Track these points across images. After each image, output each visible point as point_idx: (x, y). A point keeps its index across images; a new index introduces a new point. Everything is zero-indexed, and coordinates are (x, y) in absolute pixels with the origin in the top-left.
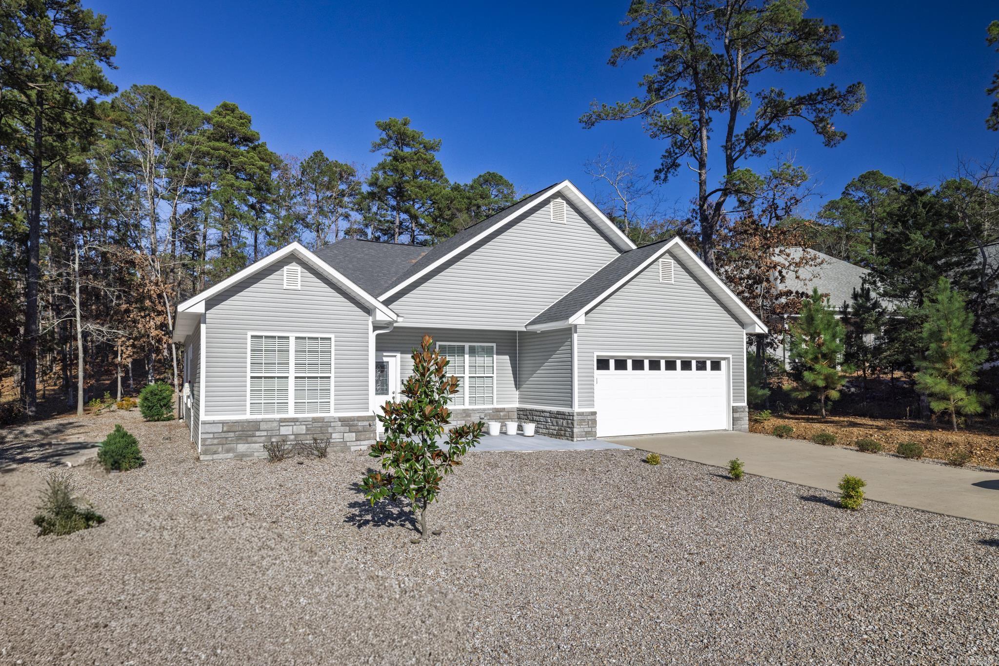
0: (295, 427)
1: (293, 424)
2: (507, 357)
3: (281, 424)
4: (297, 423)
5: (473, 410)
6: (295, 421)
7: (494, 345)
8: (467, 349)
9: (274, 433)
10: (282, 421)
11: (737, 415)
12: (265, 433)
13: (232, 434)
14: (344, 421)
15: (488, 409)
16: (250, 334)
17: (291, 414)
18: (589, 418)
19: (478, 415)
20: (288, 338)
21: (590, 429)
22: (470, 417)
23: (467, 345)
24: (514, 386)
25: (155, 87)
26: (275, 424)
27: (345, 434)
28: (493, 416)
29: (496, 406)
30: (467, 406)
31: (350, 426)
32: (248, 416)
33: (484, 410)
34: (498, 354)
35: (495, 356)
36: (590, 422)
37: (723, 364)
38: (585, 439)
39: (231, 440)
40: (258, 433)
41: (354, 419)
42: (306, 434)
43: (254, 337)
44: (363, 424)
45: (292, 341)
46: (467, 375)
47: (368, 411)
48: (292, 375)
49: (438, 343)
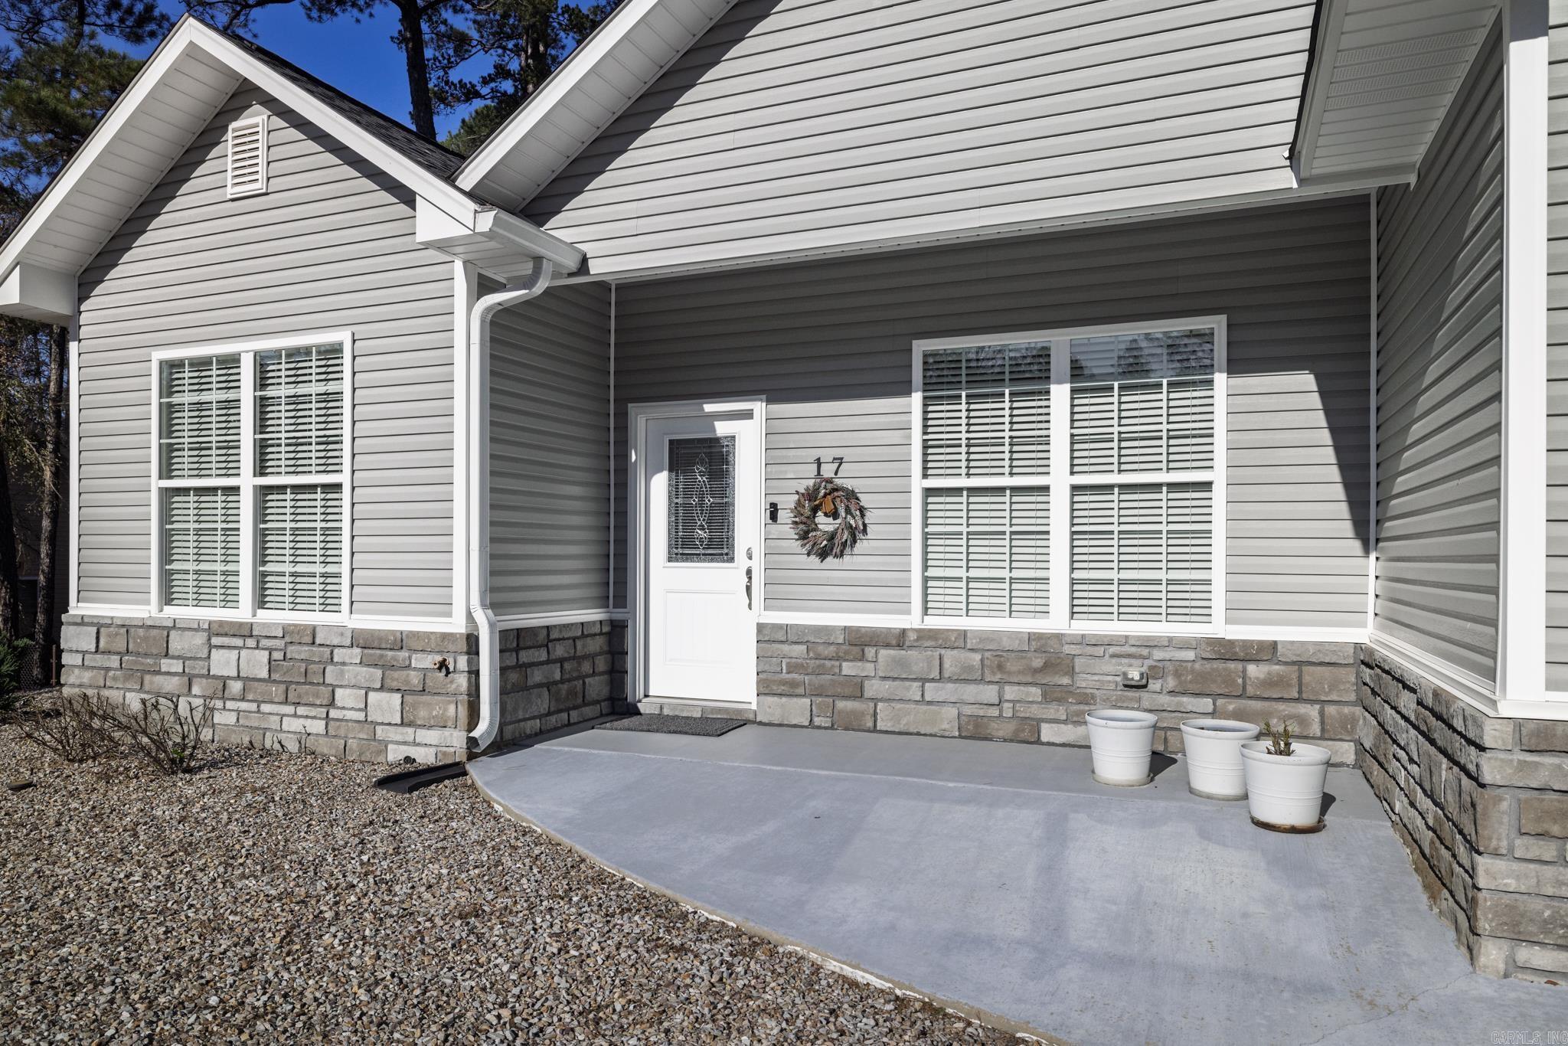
0: (243, 653)
1: (239, 642)
2: (1307, 380)
3: (215, 641)
4: (251, 642)
5: (1082, 640)
6: (244, 632)
7: (1217, 324)
8: (1060, 363)
9: (199, 668)
10: (215, 630)
12: (176, 666)
13: (114, 661)
14: (364, 641)
15: (1171, 642)
16: (159, 355)
17: (243, 612)
19: (1110, 666)
20: (235, 360)
22: (1071, 672)
23: (1060, 341)
24: (1347, 528)
26: (200, 639)
27: (372, 695)
28: (1202, 677)
29: (1219, 627)
30: (1057, 621)
31: (387, 667)
32: (147, 609)
33: (1150, 644)
34: (1235, 367)
35: (1220, 379)
39: (115, 679)
40: (166, 665)
41: (400, 642)
42: (269, 680)
43: (171, 368)
44: (428, 661)
45: (247, 371)
46: (1059, 479)
47: (449, 615)
48: (247, 481)
49: (920, 347)
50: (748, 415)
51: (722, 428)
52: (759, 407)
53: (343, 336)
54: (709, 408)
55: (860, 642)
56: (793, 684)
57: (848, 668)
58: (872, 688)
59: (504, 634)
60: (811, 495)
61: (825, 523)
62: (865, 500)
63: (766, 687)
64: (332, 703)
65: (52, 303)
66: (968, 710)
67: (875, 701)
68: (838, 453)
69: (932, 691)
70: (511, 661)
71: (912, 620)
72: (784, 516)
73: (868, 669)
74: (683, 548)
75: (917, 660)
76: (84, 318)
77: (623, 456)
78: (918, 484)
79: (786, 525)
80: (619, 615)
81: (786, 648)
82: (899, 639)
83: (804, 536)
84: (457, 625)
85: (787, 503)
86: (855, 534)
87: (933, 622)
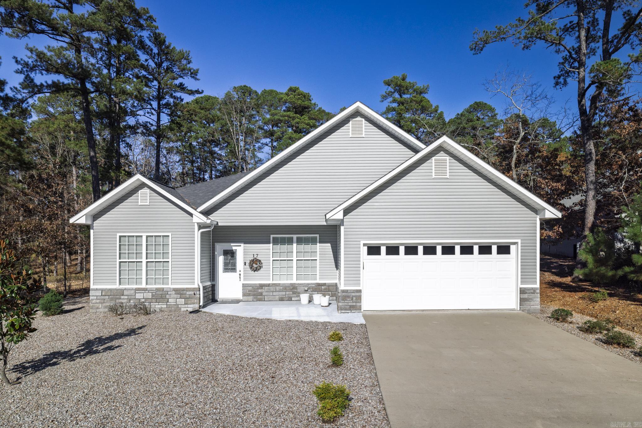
0: (145, 294)
1: (144, 292)
2: (329, 245)
3: (137, 292)
4: (146, 291)
5: (298, 284)
6: (145, 290)
7: (318, 236)
8: (295, 240)
9: (133, 297)
10: (137, 289)
11: (526, 296)
12: (126, 297)
13: (107, 297)
14: (177, 291)
15: (311, 284)
16: (118, 235)
17: (144, 286)
18: (353, 294)
19: (303, 288)
20: (141, 236)
21: (354, 304)
22: (297, 289)
23: (295, 237)
24: (334, 266)
25: (245, 86)
26: (133, 292)
27: (177, 300)
28: (316, 289)
29: (318, 281)
30: (294, 281)
31: (181, 294)
32: (117, 286)
33: (308, 284)
34: (320, 242)
35: (318, 244)
36: (354, 298)
37: (513, 248)
38: (350, 311)
39: (107, 301)
40: (122, 297)
41: (183, 290)
42: (152, 299)
43: (120, 237)
44: (192, 293)
45: (144, 239)
46: (295, 259)
47: (194, 284)
48: (144, 260)
49: (272, 236)
50: (240, 246)
51: (234, 248)
52: (242, 245)
53: (170, 234)
54: (232, 244)
55: (262, 286)
56: (250, 294)
57: (260, 291)
58: (264, 294)
59: (204, 287)
60: (253, 261)
61: (255, 266)
62: (262, 262)
63: (244, 295)
64: (168, 302)
65: (89, 223)
66: (280, 296)
67: (264, 296)
68: (257, 253)
69: (274, 294)
70: (205, 291)
71: (270, 282)
72: (247, 264)
73: (263, 290)
74: (226, 270)
75: (272, 288)
76: (94, 225)
77: (214, 253)
78: (271, 259)
79: (247, 266)
80: (213, 283)
81: (248, 288)
82: (269, 285)
83: (251, 268)
84: (196, 286)
85: (248, 262)
86: (261, 267)
87: (274, 282)
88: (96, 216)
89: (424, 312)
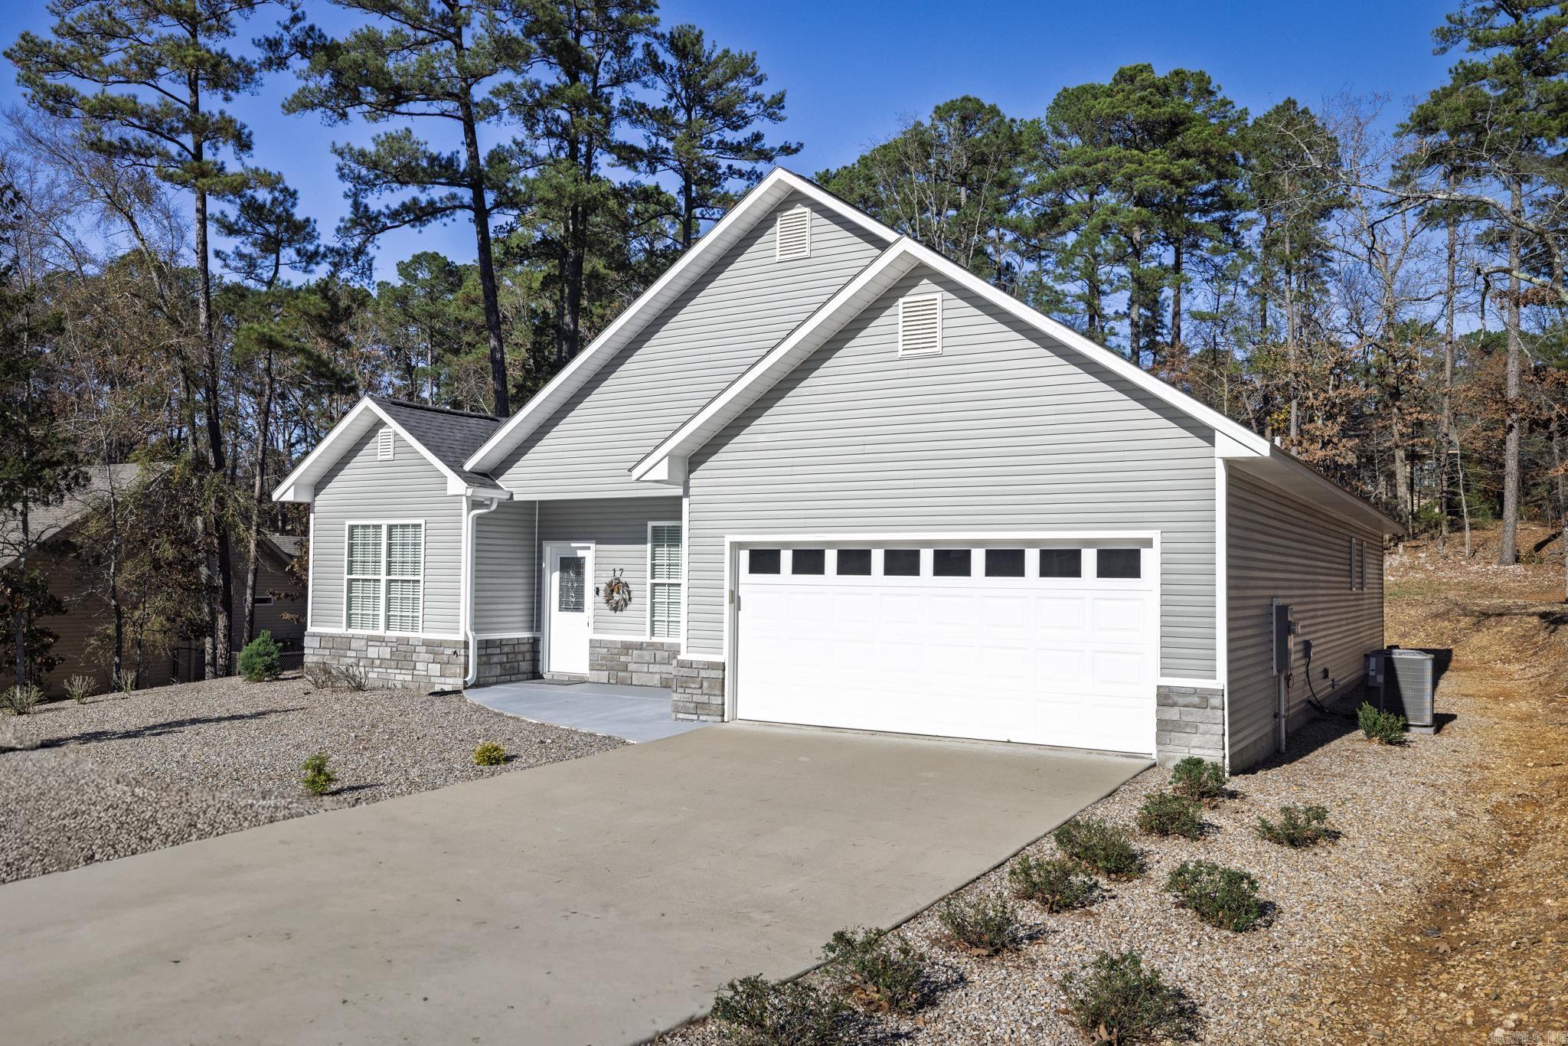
0: (381, 648)
1: (379, 644)
3: (369, 643)
4: (384, 644)
6: (381, 640)
9: (363, 654)
10: (370, 639)
12: (353, 654)
13: (327, 652)
14: (427, 643)
16: (348, 522)
17: (381, 631)
18: (703, 674)
20: (379, 526)
21: (705, 699)
26: (363, 642)
27: (430, 665)
31: (435, 654)
32: (341, 630)
36: (705, 684)
38: (695, 717)
39: (328, 660)
40: (349, 653)
41: (441, 644)
42: (391, 659)
43: (352, 528)
44: (449, 651)
45: (384, 531)
47: (458, 633)
48: (383, 577)
49: (651, 524)
50: (589, 548)
51: (580, 553)
52: (592, 546)
53: (421, 521)
54: (576, 544)
55: (627, 647)
56: (602, 665)
57: (623, 659)
58: (631, 667)
59: (480, 642)
60: (610, 585)
61: (616, 597)
62: (631, 587)
63: (593, 667)
64: (415, 669)
65: (304, 498)
66: (664, 676)
67: (632, 672)
68: (621, 567)
69: (652, 668)
70: (483, 652)
71: (646, 638)
72: (602, 593)
73: (629, 659)
74: (565, 606)
75: (647, 655)
76: (316, 503)
77: (540, 565)
78: (649, 581)
79: (601, 598)
80: (537, 635)
81: (600, 650)
82: (640, 646)
83: (608, 602)
84: (461, 637)
85: (602, 587)
86: (626, 602)
87: (655, 639)
88: (319, 487)
89: (877, 738)
